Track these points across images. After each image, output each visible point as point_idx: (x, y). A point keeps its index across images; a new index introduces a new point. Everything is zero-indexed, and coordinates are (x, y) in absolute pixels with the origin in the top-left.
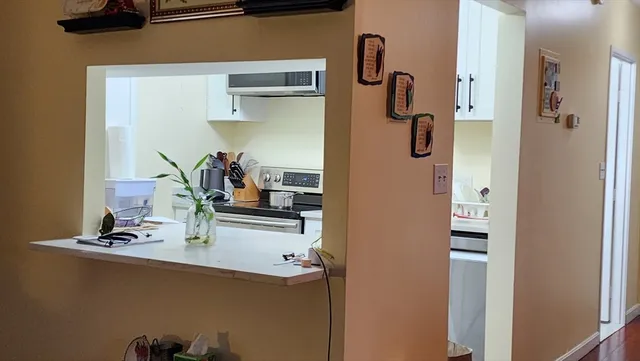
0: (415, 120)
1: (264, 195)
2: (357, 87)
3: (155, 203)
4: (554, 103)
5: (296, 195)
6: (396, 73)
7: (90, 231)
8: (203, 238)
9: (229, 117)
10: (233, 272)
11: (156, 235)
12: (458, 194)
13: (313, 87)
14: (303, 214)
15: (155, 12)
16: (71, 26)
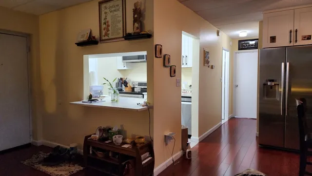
0: (171, 67)
1: (133, 89)
2: (155, 58)
3: (104, 92)
4: (208, 62)
5: (141, 88)
6: (165, 55)
7: (85, 99)
8: (116, 100)
9: (123, 68)
10: (124, 108)
11: (103, 100)
12: (183, 87)
13: (145, 60)
14: (143, 93)
15: (101, 40)
16: (79, 44)
